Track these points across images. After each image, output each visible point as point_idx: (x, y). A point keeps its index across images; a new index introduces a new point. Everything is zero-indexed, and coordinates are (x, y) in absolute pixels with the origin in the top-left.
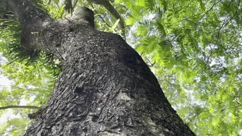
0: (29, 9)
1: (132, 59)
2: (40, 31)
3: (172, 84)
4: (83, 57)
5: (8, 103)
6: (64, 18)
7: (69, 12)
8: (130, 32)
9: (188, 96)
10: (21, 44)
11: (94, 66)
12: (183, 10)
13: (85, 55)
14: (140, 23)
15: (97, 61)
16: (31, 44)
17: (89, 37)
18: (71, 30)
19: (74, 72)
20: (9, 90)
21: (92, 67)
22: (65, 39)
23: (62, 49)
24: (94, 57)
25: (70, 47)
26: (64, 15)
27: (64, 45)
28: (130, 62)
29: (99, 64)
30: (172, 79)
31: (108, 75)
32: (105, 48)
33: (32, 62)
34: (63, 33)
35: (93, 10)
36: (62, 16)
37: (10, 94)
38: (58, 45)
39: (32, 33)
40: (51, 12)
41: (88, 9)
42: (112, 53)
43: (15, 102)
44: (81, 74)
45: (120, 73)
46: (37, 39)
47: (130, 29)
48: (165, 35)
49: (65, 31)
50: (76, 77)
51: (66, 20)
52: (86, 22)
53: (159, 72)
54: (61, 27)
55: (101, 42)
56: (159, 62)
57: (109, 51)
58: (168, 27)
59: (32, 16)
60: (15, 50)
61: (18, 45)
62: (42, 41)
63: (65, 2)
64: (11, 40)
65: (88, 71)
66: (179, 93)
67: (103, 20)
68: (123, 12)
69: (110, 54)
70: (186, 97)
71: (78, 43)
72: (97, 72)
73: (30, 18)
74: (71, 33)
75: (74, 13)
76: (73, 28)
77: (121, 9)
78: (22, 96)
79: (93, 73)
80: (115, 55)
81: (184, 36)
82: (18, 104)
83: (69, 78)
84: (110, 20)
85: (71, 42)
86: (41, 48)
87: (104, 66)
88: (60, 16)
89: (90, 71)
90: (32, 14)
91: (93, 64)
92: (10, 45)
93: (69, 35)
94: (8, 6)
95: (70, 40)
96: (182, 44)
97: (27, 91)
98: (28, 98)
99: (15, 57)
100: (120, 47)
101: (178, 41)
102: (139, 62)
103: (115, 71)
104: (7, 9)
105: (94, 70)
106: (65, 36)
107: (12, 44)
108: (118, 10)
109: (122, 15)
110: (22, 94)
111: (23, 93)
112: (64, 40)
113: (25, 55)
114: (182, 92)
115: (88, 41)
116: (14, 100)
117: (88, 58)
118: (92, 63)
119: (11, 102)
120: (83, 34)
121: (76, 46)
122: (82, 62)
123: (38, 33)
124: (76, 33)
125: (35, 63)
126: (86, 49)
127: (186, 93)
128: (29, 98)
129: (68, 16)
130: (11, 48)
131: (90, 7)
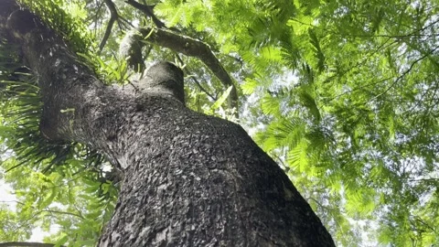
0: (61, 63)
1: (275, 190)
2: (78, 108)
3: (323, 207)
4: (166, 182)
5: (7, 236)
6: (126, 82)
7: (136, 70)
8: (246, 105)
9: (355, 232)
10: (39, 129)
11: (192, 213)
12: (354, 70)
13: (169, 177)
14: (269, 92)
15: (198, 196)
16: (59, 130)
17: (178, 128)
18: (140, 108)
19: (145, 223)
20: (13, 209)
21: (189, 215)
22: (127, 126)
23: (120, 146)
24: (192, 182)
25: (136, 145)
26: (127, 75)
27: (124, 139)
28: (272, 197)
29: (203, 203)
30: (325, 197)
31: (226, 239)
32: (213, 158)
33: (58, 165)
34: (123, 114)
35: (182, 68)
36: (122, 78)
37: (13, 218)
38: (112, 138)
39: (62, 111)
40: (102, 69)
41: (173, 65)
42: (230, 173)
43: (22, 233)
44: (161, 230)
45: (254, 234)
46: (71, 122)
47: (245, 99)
48: (318, 117)
49: (128, 109)
50: (150, 241)
51: (130, 87)
52: (168, 92)
53: (300, 182)
54: (119, 100)
55: (204, 142)
56: (307, 170)
57: (224, 169)
58: (326, 102)
59: (65, 77)
60: (28, 141)
61: (34, 132)
62: (80, 126)
63: (129, 51)
64: (22, 122)
65: (178, 224)
66: (338, 225)
67: (198, 83)
68: (233, 69)
69: (228, 175)
70: (351, 233)
71: (152, 140)
72: (199, 230)
73: (61, 80)
74: (139, 114)
75: (146, 71)
76: (144, 105)
77: (231, 64)
78: (36, 223)
79: (192, 233)
80: (238, 178)
81: (357, 122)
82: (28, 237)
83: (134, 240)
84: (209, 83)
85: (139, 133)
86: (77, 139)
87: (215, 211)
88: (119, 78)
89: (184, 225)
90: (65, 73)
91: (190, 205)
92: (19, 130)
93: (135, 118)
94: (22, 56)
95: (135, 130)
96: (352, 137)
97: (46, 213)
98: (46, 226)
99: (26, 155)
100: (245, 158)
101: (345, 129)
102: (289, 195)
103: (243, 227)
104: (21, 61)
105: (191, 223)
106: (127, 119)
107: (22, 129)
108: (225, 65)
109: (232, 74)
110: (37, 219)
111: (39, 216)
112: (124, 129)
113: (46, 152)
114: (344, 224)
115: (175, 138)
116: (21, 230)
117: (177, 185)
118: (187, 202)
119: (14, 234)
120: (164, 120)
121: (148, 145)
122: (164, 196)
123: (73, 110)
124: (149, 115)
125: (64, 167)
126: (171, 158)
127: (352, 226)
128: (48, 227)
129: (135, 77)
130: (21, 136)
131: (177, 64)
